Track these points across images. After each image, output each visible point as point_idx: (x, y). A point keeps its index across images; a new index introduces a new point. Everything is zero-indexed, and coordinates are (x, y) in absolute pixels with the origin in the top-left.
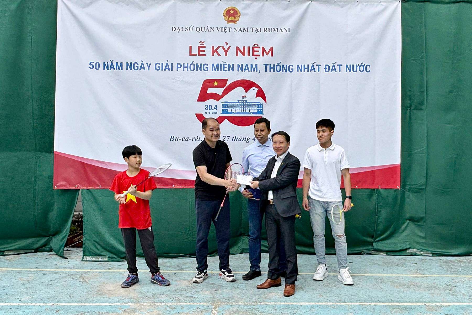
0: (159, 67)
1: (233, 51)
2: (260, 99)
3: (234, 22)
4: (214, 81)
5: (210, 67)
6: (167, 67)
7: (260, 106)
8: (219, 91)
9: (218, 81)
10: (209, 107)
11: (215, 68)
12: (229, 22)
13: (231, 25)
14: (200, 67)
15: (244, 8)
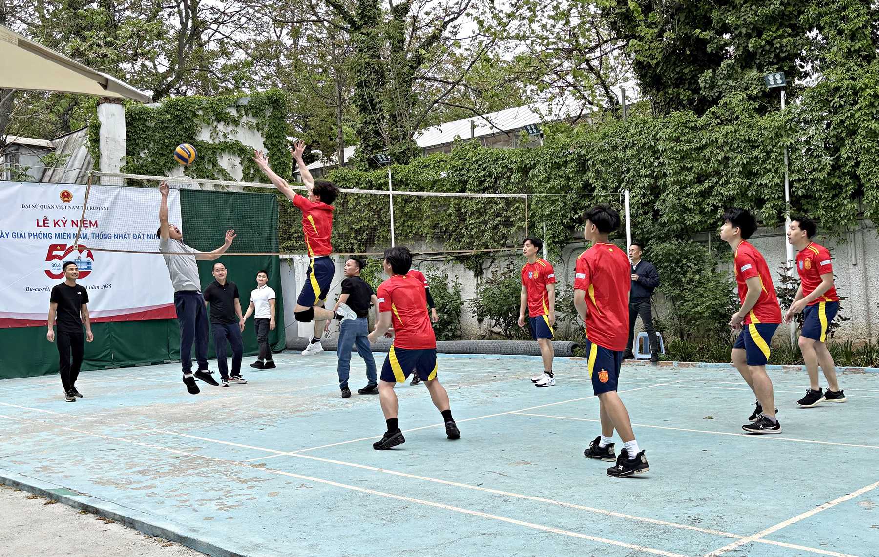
0: (15, 235)
1: (69, 223)
2: (89, 259)
3: (68, 201)
4: (57, 245)
5: (53, 235)
6: (21, 236)
7: (89, 263)
8: (61, 253)
9: (60, 245)
10: (54, 265)
11: (58, 236)
12: (64, 201)
13: (66, 204)
14: (46, 236)
15: (75, 192)
